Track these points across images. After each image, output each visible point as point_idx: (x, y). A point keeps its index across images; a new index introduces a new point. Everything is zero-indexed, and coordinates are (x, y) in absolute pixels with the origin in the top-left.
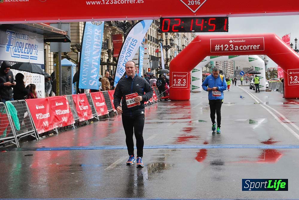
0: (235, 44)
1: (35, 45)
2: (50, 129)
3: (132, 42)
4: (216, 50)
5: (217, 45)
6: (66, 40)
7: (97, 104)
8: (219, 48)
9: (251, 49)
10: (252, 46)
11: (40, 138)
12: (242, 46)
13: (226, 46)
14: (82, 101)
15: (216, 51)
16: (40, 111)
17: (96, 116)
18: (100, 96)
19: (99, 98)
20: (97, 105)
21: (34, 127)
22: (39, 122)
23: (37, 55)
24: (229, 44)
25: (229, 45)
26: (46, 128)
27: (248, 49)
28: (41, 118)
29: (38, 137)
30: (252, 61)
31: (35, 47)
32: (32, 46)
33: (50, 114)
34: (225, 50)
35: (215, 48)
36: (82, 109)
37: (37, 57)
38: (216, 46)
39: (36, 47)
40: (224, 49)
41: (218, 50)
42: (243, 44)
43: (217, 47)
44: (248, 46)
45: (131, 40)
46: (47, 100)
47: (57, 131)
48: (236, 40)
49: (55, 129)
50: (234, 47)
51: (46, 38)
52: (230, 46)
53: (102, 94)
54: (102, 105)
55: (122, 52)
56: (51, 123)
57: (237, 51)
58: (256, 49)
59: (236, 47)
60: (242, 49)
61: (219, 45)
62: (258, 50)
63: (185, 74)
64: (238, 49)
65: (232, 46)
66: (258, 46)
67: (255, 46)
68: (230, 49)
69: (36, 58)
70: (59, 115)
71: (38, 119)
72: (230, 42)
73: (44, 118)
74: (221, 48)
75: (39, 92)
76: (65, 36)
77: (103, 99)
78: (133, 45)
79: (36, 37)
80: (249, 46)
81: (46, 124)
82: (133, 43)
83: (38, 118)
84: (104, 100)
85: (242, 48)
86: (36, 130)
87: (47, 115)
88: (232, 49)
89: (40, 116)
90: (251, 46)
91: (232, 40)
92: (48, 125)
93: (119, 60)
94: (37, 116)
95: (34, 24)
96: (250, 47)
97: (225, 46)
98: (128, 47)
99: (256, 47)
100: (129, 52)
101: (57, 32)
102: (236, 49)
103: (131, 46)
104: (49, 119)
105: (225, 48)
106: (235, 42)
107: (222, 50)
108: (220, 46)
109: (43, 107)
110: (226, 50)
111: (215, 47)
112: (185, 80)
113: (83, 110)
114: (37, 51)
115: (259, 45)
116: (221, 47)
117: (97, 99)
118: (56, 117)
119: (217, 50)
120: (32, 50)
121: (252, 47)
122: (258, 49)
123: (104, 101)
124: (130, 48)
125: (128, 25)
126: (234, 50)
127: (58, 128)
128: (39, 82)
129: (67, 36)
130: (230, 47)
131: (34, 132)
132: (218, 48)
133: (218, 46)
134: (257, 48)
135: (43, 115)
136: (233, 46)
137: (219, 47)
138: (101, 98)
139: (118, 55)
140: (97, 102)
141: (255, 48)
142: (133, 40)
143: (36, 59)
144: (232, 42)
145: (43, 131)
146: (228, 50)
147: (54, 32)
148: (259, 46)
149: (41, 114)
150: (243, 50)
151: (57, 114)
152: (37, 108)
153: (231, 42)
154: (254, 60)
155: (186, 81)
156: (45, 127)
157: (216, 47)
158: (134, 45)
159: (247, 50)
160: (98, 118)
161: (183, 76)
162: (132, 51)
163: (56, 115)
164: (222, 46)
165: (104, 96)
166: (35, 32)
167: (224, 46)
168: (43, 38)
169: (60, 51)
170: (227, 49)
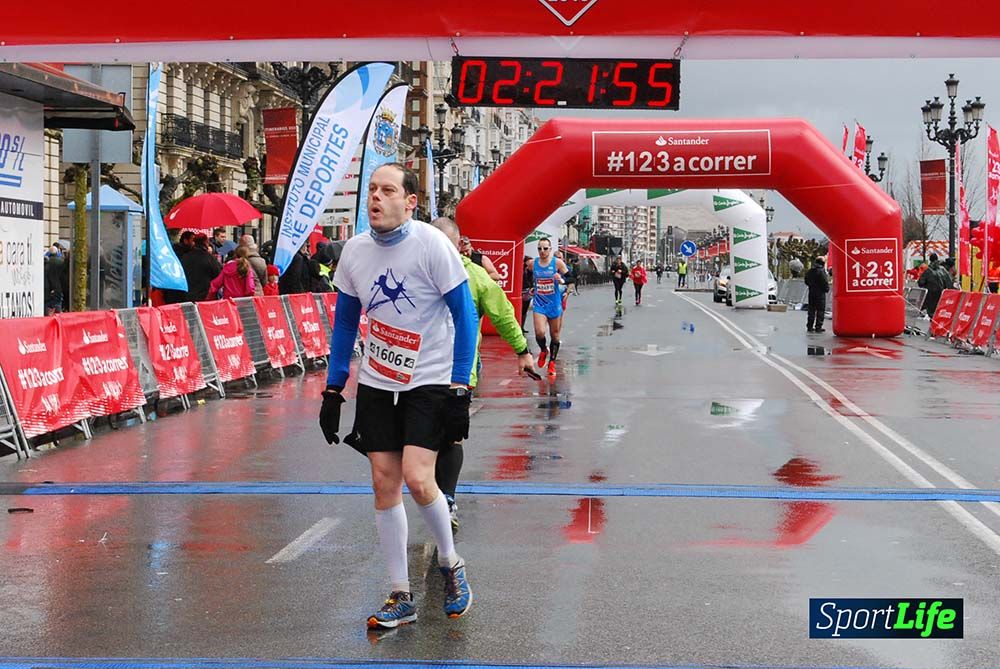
0: (674, 152)
1: (18, 137)
2: (64, 423)
3: (335, 134)
4: (610, 170)
5: (613, 153)
6: (118, 120)
7: (216, 339)
8: (622, 162)
9: (727, 168)
10: (732, 158)
11: (30, 452)
12: (698, 159)
13: (646, 157)
14: (170, 331)
15: (610, 173)
16: (30, 361)
17: (214, 383)
18: (228, 315)
19: (225, 321)
20: (217, 345)
21: (12, 414)
22: (29, 397)
23: (20, 169)
24: (655, 150)
25: (654, 155)
26: (51, 418)
27: (717, 168)
28: (36, 385)
29: (23, 448)
30: (725, 207)
31: (15, 143)
32: (6, 141)
33: (65, 372)
34: (641, 170)
35: (609, 162)
36: (169, 358)
37: (20, 178)
38: (610, 155)
39: (17, 145)
40: (637, 168)
41: (617, 170)
42: (700, 151)
43: (616, 158)
44: (717, 158)
45: (329, 129)
46: (54, 323)
47: (85, 428)
48: (676, 137)
49: (79, 423)
50: (672, 162)
51: (49, 116)
52: (659, 156)
53: (236, 308)
54: (233, 346)
55: (297, 168)
56: (67, 400)
57: (680, 173)
58: (743, 168)
59: (676, 160)
60: (698, 169)
61: (621, 153)
62: (750, 172)
63: (507, 247)
64: (682, 169)
65: (663, 157)
66: (751, 159)
67: (740, 160)
68: (659, 167)
69: (18, 181)
70: (92, 377)
71: (25, 387)
72: (658, 143)
73: (45, 384)
74: (626, 163)
75: (24, 295)
76: (116, 108)
77: (237, 323)
78: (335, 143)
79: (17, 108)
80: (722, 158)
81: (51, 403)
82: (337, 139)
83: (24, 383)
84: (242, 328)
85: (696, 164)
86: (19, 423)
87: (55, 375)
88: (663, 165)
89: (30, 376)
90: (728, 159)
91: (666, 139)
92: (56, 408)
93: (289, 195)
94: (21, 376)
95: (15, 66)
96: (722, 163)
97: (642, 156)
98: (321, 152)
99: (744, 162)
100: (328, 166)
101: (91, 95)
102: (679, 167)
103: (332, 146)
104: (61, 389)
105: (640, 162)
106: (676, 143)
107: (632, 169)
108: (624, 156)
109: (40, 347)
110: (643, 168)
111: (609, 158)
112: (506, 267)
113: (172, 360)
114: (20, 157)
115: (755, 157)
116: (627, 158)
117: (216, 324)
118: (83, 381)
119: (614, 168)
120: (6, 154)
121: (731, 162)
122: (750, 168)
123: (239, 332)
124: (329, 154)
125: (316, 77)
126: (671, 171)
127: (88, 419)
128: (26, 262)
129: (124, 108)
130: (659, 161)
131: (10, 431)
132: (619, 161)
133: (617, 155)
134: (746, 165)
135: (42, 374)
136: (667, 156)
137: (620, 158)
138: (231, 320)
139: (284, 178)
140: (218, 334)
141: (740, 165)
142: (337, 129)
143: (19, 185)
144: (664, 143)
145: (42, 429)
146: (650, 169)
147: (82, 93)
148: (753, 161)
149: (35, 370)
150: (701, 171)
151: (89, 373)
152: (23, 350)
153: (661, 142)
154: (730, 206)
155: (509, 270)
156: (47, 416)
157: (612, 158)
158: (340, 143)
159: (713, 171)
160: (220, 389)
161: (499, 253)
162: (336, 163)
163: (84, 376)
164: (631, 156)
165: (242, 316)
166: (16, 92)
167: (637, 155)
168: (42, 115)
169: (95, 159)
170: (647, 167)
